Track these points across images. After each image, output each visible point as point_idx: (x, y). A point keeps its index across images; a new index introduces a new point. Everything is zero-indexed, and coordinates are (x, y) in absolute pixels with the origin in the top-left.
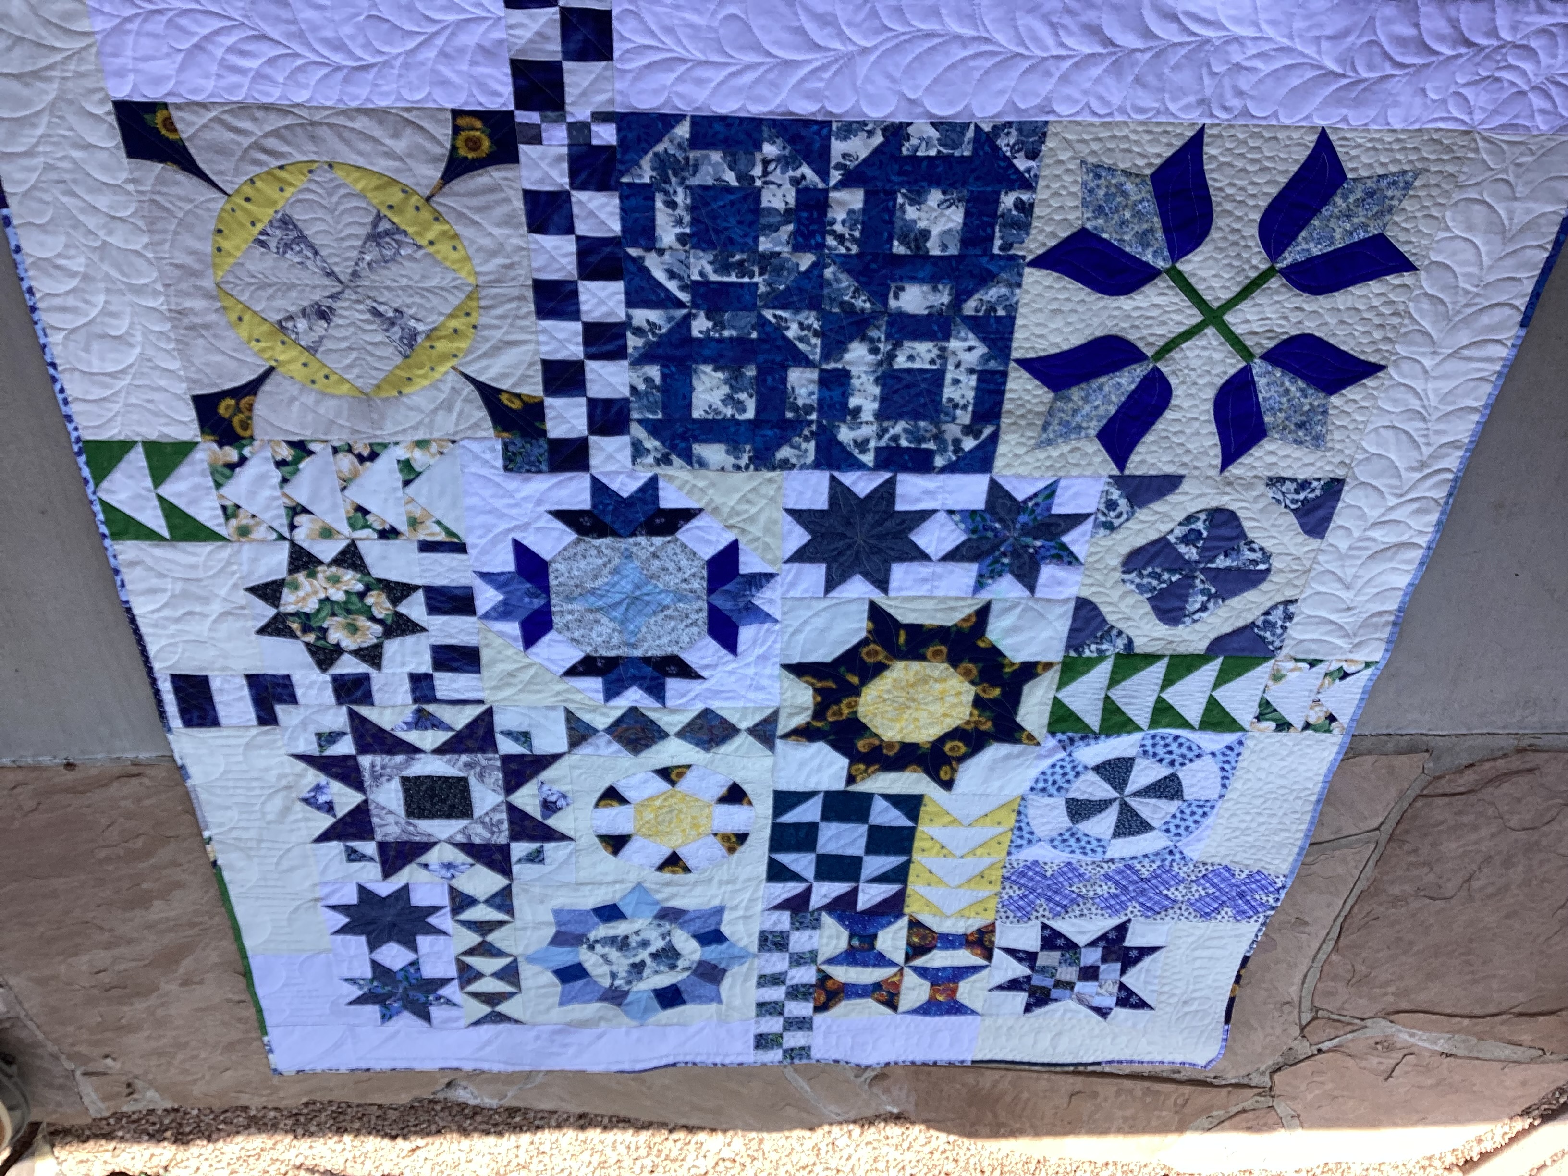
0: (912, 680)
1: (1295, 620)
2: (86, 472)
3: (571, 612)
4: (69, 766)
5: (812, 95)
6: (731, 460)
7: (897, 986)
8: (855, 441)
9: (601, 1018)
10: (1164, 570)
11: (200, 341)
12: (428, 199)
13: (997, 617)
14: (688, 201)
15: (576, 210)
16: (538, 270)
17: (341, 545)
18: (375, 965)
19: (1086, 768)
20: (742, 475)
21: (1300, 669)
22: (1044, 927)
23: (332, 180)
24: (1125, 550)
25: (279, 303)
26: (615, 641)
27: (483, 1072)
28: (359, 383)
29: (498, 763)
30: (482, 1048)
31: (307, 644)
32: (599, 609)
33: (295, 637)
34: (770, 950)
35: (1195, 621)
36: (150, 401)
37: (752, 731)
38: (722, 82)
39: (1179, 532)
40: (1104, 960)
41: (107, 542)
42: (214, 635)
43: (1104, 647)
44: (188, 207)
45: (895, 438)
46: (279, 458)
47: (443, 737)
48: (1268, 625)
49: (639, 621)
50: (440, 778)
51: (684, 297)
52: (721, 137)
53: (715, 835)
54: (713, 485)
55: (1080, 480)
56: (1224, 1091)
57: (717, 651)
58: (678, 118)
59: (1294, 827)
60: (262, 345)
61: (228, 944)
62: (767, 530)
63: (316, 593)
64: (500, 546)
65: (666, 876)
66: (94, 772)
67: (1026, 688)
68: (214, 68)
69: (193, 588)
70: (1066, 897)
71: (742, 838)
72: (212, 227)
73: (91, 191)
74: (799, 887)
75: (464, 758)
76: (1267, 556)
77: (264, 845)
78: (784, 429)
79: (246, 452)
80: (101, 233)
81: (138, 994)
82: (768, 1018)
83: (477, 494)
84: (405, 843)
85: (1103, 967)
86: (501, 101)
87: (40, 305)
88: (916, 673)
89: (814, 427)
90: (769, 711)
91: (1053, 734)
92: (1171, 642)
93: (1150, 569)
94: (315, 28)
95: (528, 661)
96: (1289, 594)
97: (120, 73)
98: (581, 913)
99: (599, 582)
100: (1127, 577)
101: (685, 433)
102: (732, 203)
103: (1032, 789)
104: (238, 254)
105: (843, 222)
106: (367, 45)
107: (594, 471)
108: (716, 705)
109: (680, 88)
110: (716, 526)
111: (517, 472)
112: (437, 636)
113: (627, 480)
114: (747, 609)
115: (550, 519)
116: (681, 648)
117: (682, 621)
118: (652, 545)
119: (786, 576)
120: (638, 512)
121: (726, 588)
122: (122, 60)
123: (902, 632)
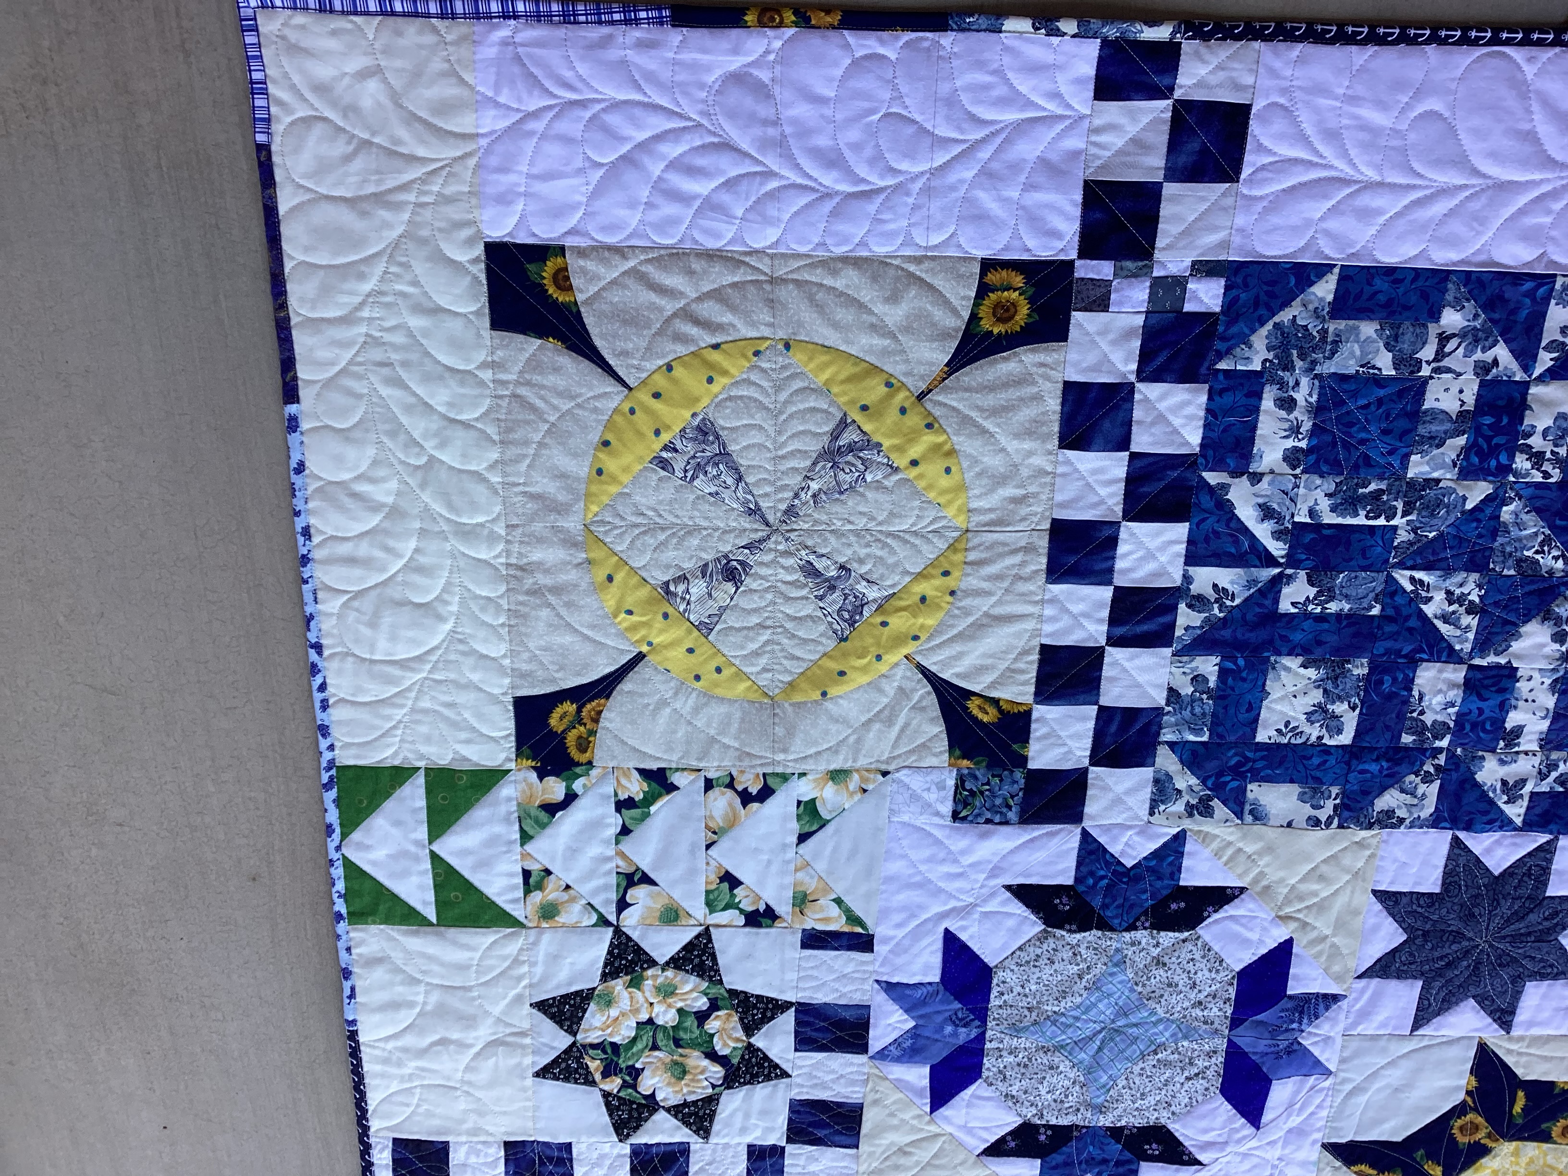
2: (333, 816)
3: (1014, 1051)
5: (1529, 236)
6: (1307, 810)
8: (1504, 783)
11: (545, 613)
12: (921, 396)
14: (1314, 399)
15: (1137, 414)
16: (1063, 505)
17: (685, 935)
20: (1319, 834)
23: (784, 368)
25: (670, 555)
26: (1072, 1101)
28: (764, 680)
31: (606, 1095)
32: (1059, 1048)
33: (590, 1082)
36: (451, 705)
38: (1398, 215)
41: (342, 927)
42: (468, 1077)
44: (569, 405)
45: (1564, 779)
46: (623, 796)
49: (1116, 1067)
51: (1277, 549)
52: (1382, 298)
54: (1269, 849)
57: (1230, 1120)
58: (1321, 270)
60: (634, 618)
62: (1339, 925)
63: (636, 1011)
64: (924, 942)
68: (644, 194)
69: (455, 1002)
72: (595, 437)
73: (427, 379)
78: (1398, 763)
79: (578, 786)
80: (429, 445)
83: (904, 857)
86: (1060, 245)
87: (316, 555)
89: (1442, 760)
94: (804, 132)
95: (933, 1129)
97: (506, 199)
99: (1066, 1003)
101: (1239, 764)
102: (1380, 402)
104: (626, 479)
105: (1545, 433)
106: (877, 160)
107: (1087, 824)
109: (1332, 225)
110: (1263, 915)
111: (971, 822)
112: (802, 1086)
113: (1136, 838)
114: (1289, 1053)
115: (1008, 899)
116: (1173, 1113)
117: (1183, 1069)
118: (1157, 945)
119: (1357, 1000)
120: (1145, 891)
121: (1258, 1017)
122: (512, 178)
123: (1520, 1096)
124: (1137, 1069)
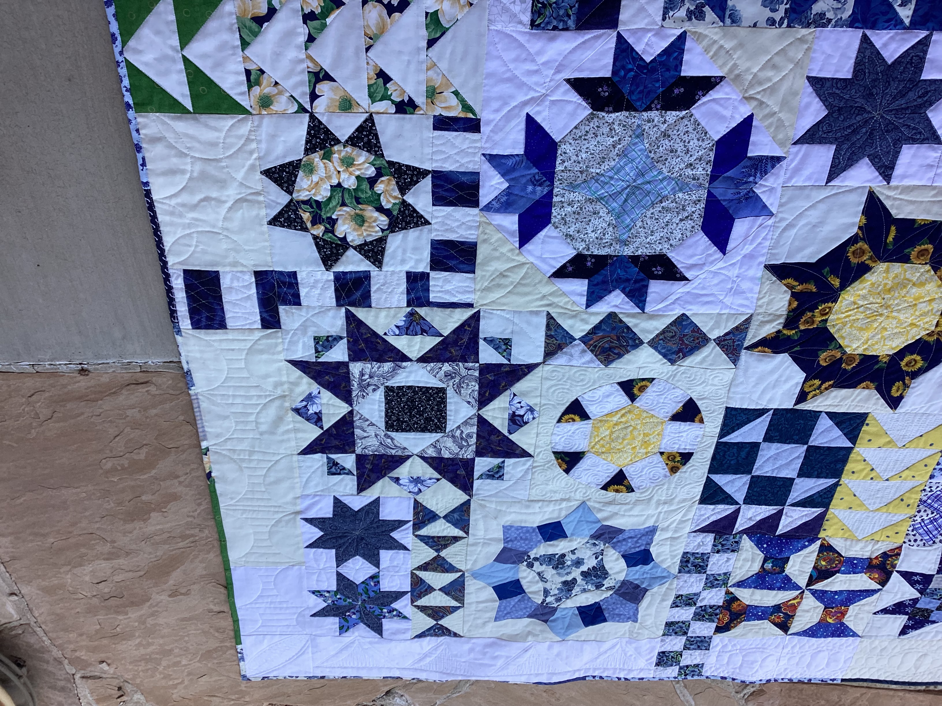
0: (890, 284)
2: (114, 27)
3: (571, 204)
4: (83, 371)
6: (767, 13)
7: (794, 608)
9: (529, 633)
17: (358, 120)
18: (340, 578)
20: (774, 32)
26: (608, 238)
27: (419, 681)
29: (477, 374)
30: (421, 660)
31: (315, 238)
32: (600, 199)
33: (305, 229)
34: (689, 572)
37: (720, 342)
41: (131, 114)
42: (227, 224)
46: (307, 11)
47: (431, 342)
49: (636, 213)
50: (421, 388)
53: (662, 453)
54: (741, 45)
57: (707, 248)
61: (213, 557)
62: (784, 104)
63: (329, 177)
64: (513, 123)
65: (610, 494)
66: (105, 379)
69: (211, 169)
71: (686, 457)
74: (729, 509)
75: (447, 367)
77: (255, 457)
81: (133, 604)
82: (673, 637)
83: (499, 58)
84: (381, 456)
88: (896, 276)
90: (744, 318)
95: (522, 259)
98: (528, 530)
107: (621, 28)
108: (691, 311)
110: (734, 97)
111: (543, 29)
112: (438, 230)
113: (653, 39)
114: (746, 199)
115: (568, 90)
116: (671, 245)
117: (678, 213)
118: (665, 122)
119: (792, 161)
120: (658, 81)
121: (728, 174)
123: (893, 228)
124: (649, 214)
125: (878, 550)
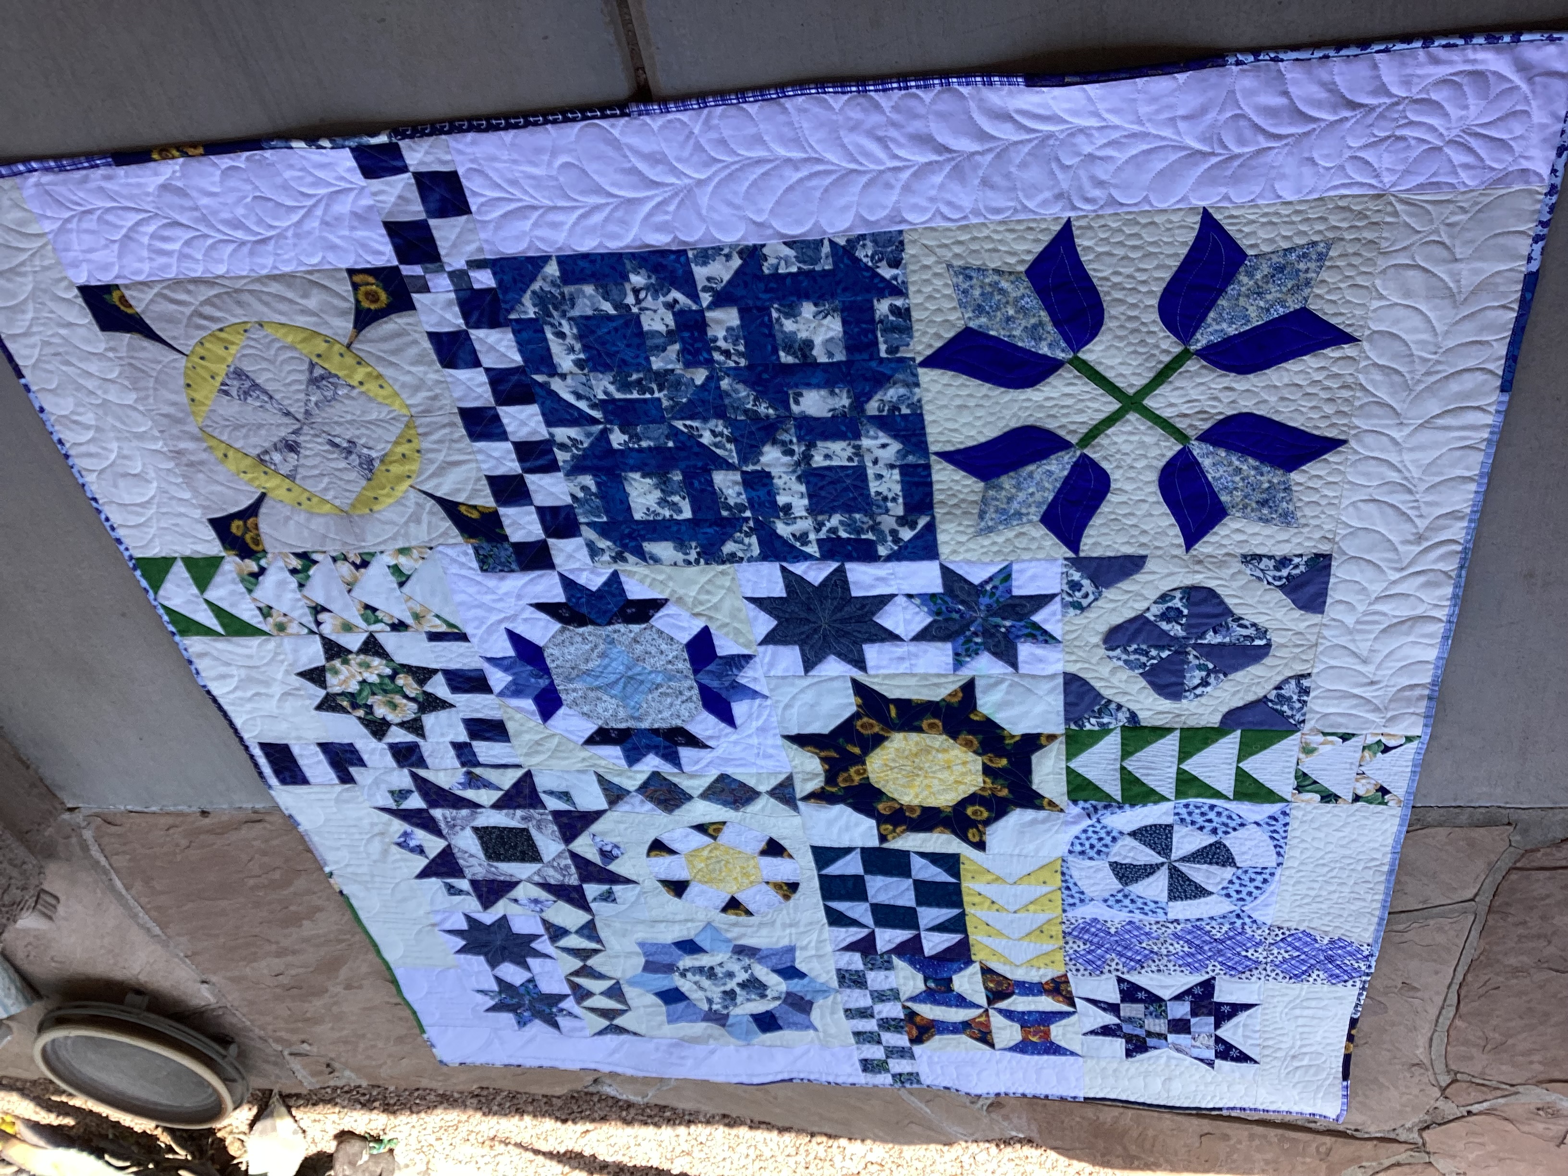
0: (914, 750)
1: (1312, 694)
2: (144, 583)
3: (574, 690)
4: (204, 813)
5: (662, 228)
6: (680, 557)
7: (987, 1025)
8: (794, 535)
9: (710, 1036)
10: (1150, 646)
11: (201, 476)
12: (349, 346)
13: (984, 692)
14: (575, 331)
15: (477, 346)
16: (459, 399)
17: (362, 637)
18: (499, 980)
19: (1121, 833)
20: (695, 569)
21: (1332, 743)
22: (1120, 980)
23: (266, 336)
24: (1104, 628)
25: (253, 440)
26: (621, 715)
27: (618, 1075)
28: (337, 502)
29: (550, 818)
30: (611, 1055)
31: (359, 718)
32: (598, 688)
33: (346, 712)
34: (850, 987)
35: (1197, 696)
36: (177, 525)
37: (772, 793)
38: (575, 224)
39: (1157, 610)
40: (1194, 1013)
41: (177, 639)
42: (282, 711)
43: (1105, 720)
44: (159, 367)
45: (833, 530)
46: (291, 567)
47: (496, 795)
48: (1282, 699)
49: (637, 698)
50: (504, 828)
51: (597, 414)
52: (588, 272)
53: (767, 883)
54: (670, 578)
55: (1033, 564)
56: (1370, 1145)
57: (716, 724)
58: (546, 259)
59: (1369, 897)
60: (249, 476)
61: (372, 956)
62: (733, 616)
63: (353, 676)
64: (495, 637)
65: (731, 917)
66: (225, 818)
67: (1035, 758)
68: (145, 253)
69: (254, 674)
70: (1137, 953)
71: (793, 887)
72: (182, 382)
73: (81, 360)
74: (862, 933)
75: (519, 813)
76: (1262, 632)
77: (377, 879)
78: (724, 527)
79: (263, 562)
80: (99, 392)
81: (313, 994)
82: (867, 1046)
83: (464, 592)
84: (493, 881)
85: (1193, 1021)
86: (385, 258)
87: (71, 452)
88: (917, 744)
89: (751, 524)
90: (783, 777)
91: (1075, 802)
92: (1179, 716)
93: (1135, 646)
94: (215, 213)
95: (549, 732)
96: (1299, 668)
97: (75, 264)
98: (664, 946)
99: (590, 665)
100: (1111, 653)
101: (632, 533)
102: (616, 330)
103: (1070, 852)
104: (209, 402)
105: (725, 339)
106: (260, 222)
107: (559, 569)
108: (729, 771)
109: (539, 233)
110: (684, 613)
111: (492, 572)
112: (465, 711)
113: (591, 576)
114: (734, 688)
115: (534, 611)
116: (683, 721)
117: (677, 697)
118: (630, 632)
119: (763, 657)
120: (610, 604)
121: (709, 668)
122: (71, 254)
123: (892, 707)
124: (650, 698)
125: (1044, 975)
